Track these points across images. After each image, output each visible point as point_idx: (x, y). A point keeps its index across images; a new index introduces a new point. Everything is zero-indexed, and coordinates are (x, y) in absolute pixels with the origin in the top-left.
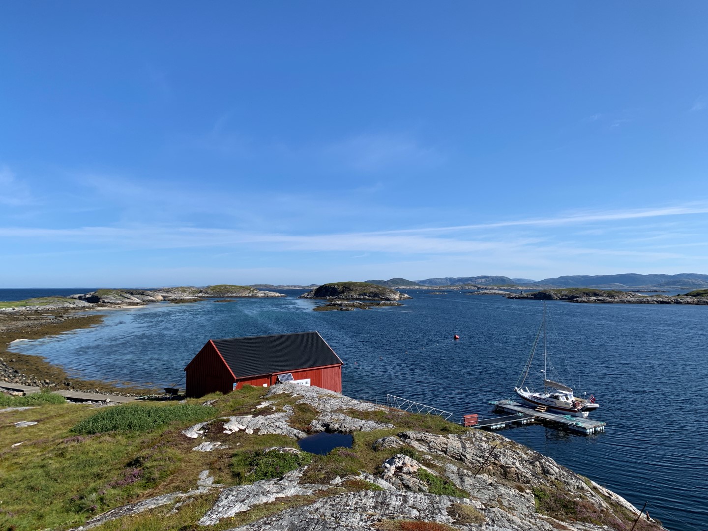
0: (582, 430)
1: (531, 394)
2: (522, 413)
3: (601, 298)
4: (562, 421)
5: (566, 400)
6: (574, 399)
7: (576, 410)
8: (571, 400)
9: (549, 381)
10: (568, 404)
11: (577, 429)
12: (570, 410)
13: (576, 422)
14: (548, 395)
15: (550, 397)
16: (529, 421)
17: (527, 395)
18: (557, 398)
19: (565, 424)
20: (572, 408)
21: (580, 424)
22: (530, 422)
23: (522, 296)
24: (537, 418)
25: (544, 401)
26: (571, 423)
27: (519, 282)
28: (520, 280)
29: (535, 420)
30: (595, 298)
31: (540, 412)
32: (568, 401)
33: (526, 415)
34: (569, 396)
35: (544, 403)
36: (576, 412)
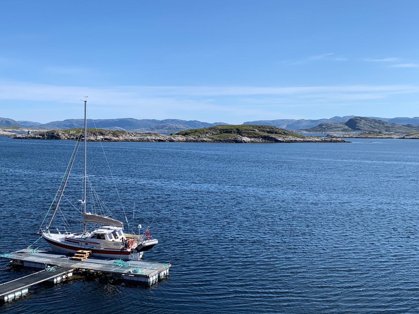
0: (143, 280)
1: (63, 236)
2: (52, 266)
3: (107, 137)
4: (113, 270)
5: (114, 239)
6: (124, 236)
7: (129, 250)
8: (120, 237)
9: (90, 214)
10: (117, 244)
11: (136, 279)
12: (122, 252)
13: (133, 269)
14: (89, 235)
15: (93, 237)
16: (64, 277)
17: (57, 238)
18: (101, 237)
19: (118, 275)
20: (123, 249)
21: (140, 272)
22: (67, 278)
23: (29, 136)
24: (77, 272)
25: (84, 244)
26: (126, 271)
27: (25, 124)
28: (25, 122)
29: (74, 274)
30: (102, 137)
31: (80, 260)
32: (117, 240)
33: (60, 270)
34: (117, 233)
35: (83, 247)
36: (129, 253)
